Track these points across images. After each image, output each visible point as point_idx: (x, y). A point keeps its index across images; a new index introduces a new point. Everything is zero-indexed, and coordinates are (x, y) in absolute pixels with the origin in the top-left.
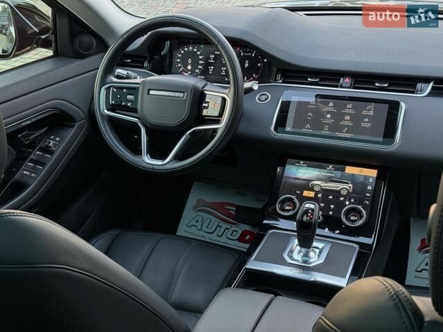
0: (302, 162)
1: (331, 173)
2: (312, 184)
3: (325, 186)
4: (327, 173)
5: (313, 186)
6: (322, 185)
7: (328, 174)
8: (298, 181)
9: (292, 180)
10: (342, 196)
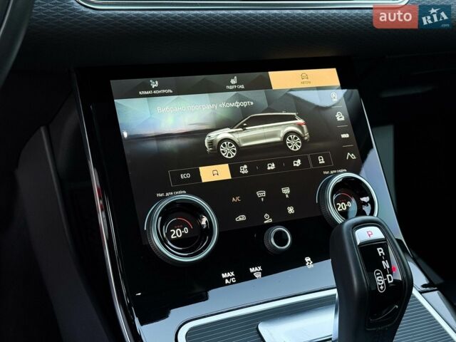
0: (155, 84)
1: (241, 99)
2: (211, 143)
3: (246, 140)
4: (232, 100)
5: (216, 146)
6: (236, 137)
7: (238, 104)
8: (169, 144)
9: (153, 145)
10: (296, 155)
